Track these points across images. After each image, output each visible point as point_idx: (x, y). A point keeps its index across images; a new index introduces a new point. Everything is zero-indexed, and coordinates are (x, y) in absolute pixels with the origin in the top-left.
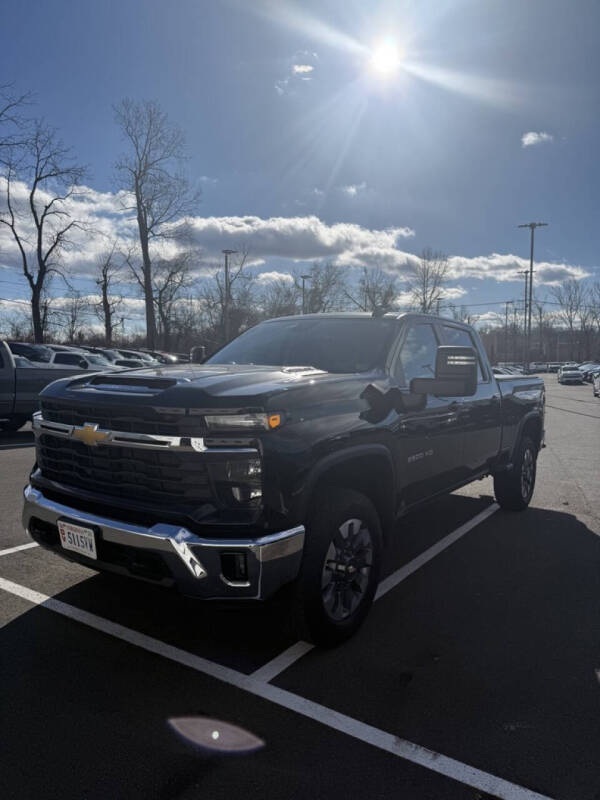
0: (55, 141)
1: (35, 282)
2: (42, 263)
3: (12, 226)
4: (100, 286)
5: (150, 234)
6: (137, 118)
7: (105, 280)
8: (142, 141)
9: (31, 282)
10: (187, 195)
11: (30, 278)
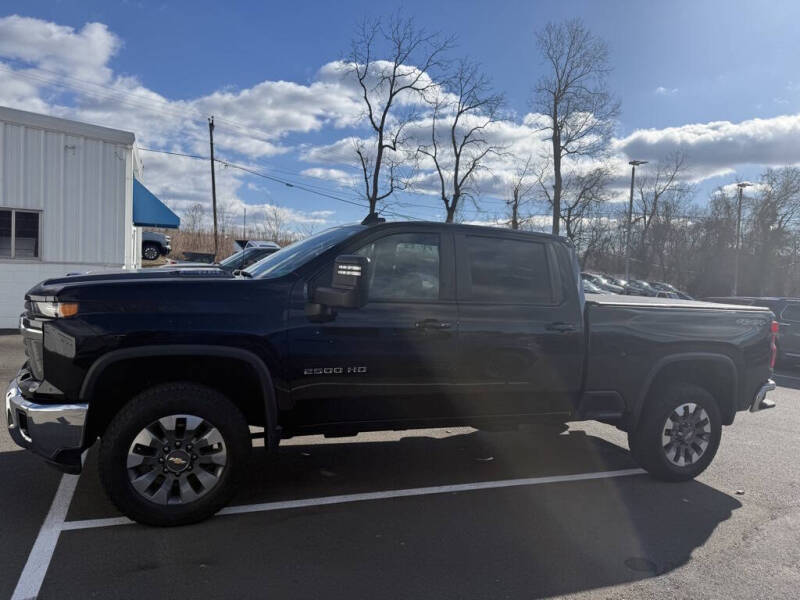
0: (477, 76)
1: (450, 205)
2: (457, 188)
3: (434, 158)
4: (511, 206)
5: (564, 152)
6: (558, 40)
7: (516, 200)
8: (562, 61)
9: (447, 205)
10: (605, 108)
11: (446, 201)
